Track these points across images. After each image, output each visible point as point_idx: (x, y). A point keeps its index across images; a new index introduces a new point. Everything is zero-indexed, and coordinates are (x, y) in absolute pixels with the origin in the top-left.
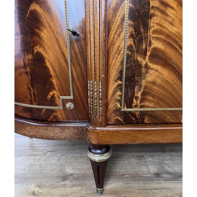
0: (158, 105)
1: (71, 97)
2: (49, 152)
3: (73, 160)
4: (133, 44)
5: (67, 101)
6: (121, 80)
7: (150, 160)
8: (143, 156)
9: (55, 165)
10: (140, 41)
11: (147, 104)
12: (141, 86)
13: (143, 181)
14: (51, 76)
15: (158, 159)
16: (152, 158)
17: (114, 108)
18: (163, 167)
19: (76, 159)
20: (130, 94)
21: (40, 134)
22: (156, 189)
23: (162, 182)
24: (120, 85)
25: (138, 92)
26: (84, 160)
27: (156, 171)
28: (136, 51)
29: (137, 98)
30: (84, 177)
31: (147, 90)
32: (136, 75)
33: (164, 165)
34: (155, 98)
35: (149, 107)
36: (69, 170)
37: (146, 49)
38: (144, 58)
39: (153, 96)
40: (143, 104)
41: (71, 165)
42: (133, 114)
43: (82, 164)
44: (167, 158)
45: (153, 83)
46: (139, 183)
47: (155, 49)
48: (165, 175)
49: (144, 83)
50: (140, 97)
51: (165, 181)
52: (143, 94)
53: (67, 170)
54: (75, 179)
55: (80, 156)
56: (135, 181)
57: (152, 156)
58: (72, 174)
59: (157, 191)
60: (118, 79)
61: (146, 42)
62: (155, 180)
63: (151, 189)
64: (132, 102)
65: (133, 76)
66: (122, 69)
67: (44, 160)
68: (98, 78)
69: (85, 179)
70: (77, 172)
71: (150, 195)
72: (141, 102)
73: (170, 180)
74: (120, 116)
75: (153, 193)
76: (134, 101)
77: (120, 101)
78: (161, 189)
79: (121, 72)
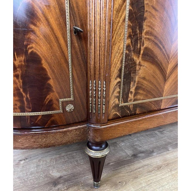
0: (147, 97)
1: (72, 99)
2: (21, 161)
3: (53, 163)
4: (131, 44)
5: (67, 103)
6: (120, 78)
7: (123, 144)
8: (116, 143)
9: (37, 172)
10: (136, 41)
11: (139, 97)
12: (135, 82)
13: (127, 164)
14: (49, 79)
15: (129, 143)
16: (124, 143)
17: (114, 104)
18: (136, 149)
19: (56, 161)
20: (126, 90)
21: (38, 144)
22: (140, 168)
23: (141, 161)
24: (119, 82)
25: (132, 87)
26: (65, 160)
27: (133, 153)
28: (133, 50)
29: (131, 92)
30: (74, 176)
31: (139, 85)
32: (132, 72)
33: (135, 147)
34: (145, 91)
35: (140, 100)
36: (56, 174)
37: (140, 48)
38: (139, 57)
39: (144, 90)
40: (135, 98)
41: (54, 168)
42: (127, 107)
43: (65, 164)
44: (135, 140)
45: (144, 78)
46: (124, 167)
47: (146, 48)
48: (140, 155)
49: (137, 79)
50: (134, 92)
51: (143, 159)
52: (137, 89)
53: (52, 174)
54: (66, 180)
55: (59, 157)
56: (120, 166)
57: (123, 141)
58: (60, 177)
59: (141, 169)
60: (117, 77)
61: (141, 42)
62: (134, 161)
63: (136, 169)
64: (128, 97)
65: (130, 74)
66: (121, 67)
67: (21, 171)
68: (102, 78)
69: (76, 177)
70: (65, 173)
71: (137, 174)
72: (134, 96)
73: (146, 158)
74: (118, 111)
75: (139, 171)
76: (130, 95)
77: (118, 97)
78: (143, 167)
79: (120, 70)
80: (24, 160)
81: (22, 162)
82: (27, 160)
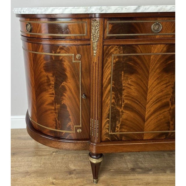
0: (130, 130)
2: (54, 152)
3: (73, 159)
4: (115, 102)
6: (109, 118)
7: (128, 158)
8: (123, 155)
9: (62, 163)
10: (118, 100)
11: (123, 130)
12: (120, 121)
13: (124, 174)
14: (70, 115)
15: (134, 158)
16: (130, 157)
17: (105, 133)
18: (137, 164)
19: (75, 158)
20: (114, 125)
22: (132, 180)
23: (136, 174)
24: (108, 121)
25: (118, 124)
26: (81, 159)
27: (132, 167)
28: (116, 105)
29: (118, 127)
30: (83, 172)
31: (123, 123)
32: (117, 116)
33: (138, 162)
35: (124, 132)
36: (72, 167)
37: (122, 104)
38: (121, 108)
39: (127, 126)
40: (121, 130)
41: (72, 162)
42: (116, 136)
43: (80, 162)
44: (141, 156)
45: (126, 119)
46: (120, 175)
47: (126, 104)
48: (138, 170)
49: (121, 119)
50: (119, 127)
51: (138, 174)
52: (121, 125)
53: (70, 167)
54: (77, 173)
55: (78, 156)
56: (118, 174)
57: (130, 155)
58: (74, 170)
59: (132, 181)
60: (107, 118)
61: (122, 100)
62: (131, 173)
63: (129, 180)
65: (115, 116)
66: (109, 113)
69: (84, 173)
70: (78, 168)
71: (127, 183)
73: (141, 173)
74: (109, 137)
75: (130, 182)
76: (116, 128)
77: (108, 129)
78: (135, 179)
79: (109, 115)
80: (56, 152)
81: (54, 154)
82: (57, 153)
